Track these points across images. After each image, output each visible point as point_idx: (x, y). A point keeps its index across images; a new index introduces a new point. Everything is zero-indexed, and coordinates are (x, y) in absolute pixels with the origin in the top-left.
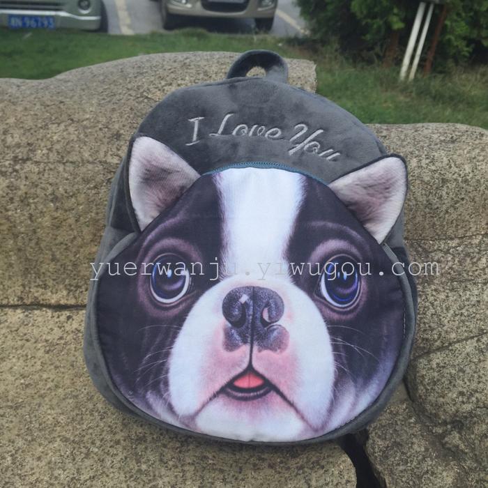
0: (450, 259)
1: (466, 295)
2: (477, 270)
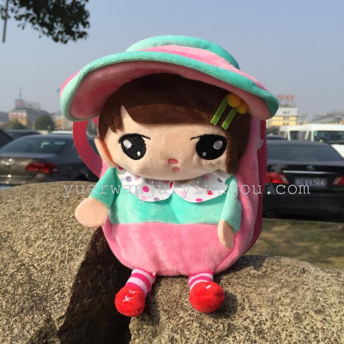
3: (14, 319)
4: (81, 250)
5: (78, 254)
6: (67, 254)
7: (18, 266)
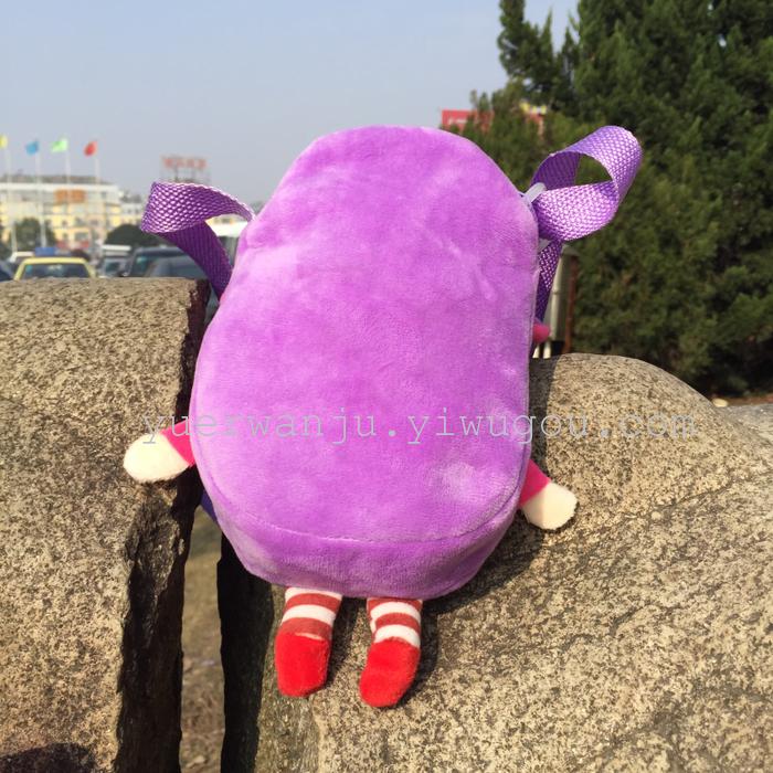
0: (490, 607)
1: (527, 679)
2: (546, 621)
3: (85, 500)
4: (167, 376)
5: (163, 382)
6: (139, 385)
7: (37, 422)
